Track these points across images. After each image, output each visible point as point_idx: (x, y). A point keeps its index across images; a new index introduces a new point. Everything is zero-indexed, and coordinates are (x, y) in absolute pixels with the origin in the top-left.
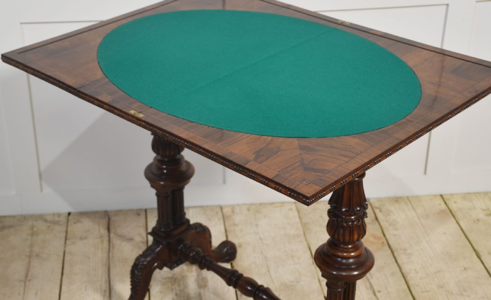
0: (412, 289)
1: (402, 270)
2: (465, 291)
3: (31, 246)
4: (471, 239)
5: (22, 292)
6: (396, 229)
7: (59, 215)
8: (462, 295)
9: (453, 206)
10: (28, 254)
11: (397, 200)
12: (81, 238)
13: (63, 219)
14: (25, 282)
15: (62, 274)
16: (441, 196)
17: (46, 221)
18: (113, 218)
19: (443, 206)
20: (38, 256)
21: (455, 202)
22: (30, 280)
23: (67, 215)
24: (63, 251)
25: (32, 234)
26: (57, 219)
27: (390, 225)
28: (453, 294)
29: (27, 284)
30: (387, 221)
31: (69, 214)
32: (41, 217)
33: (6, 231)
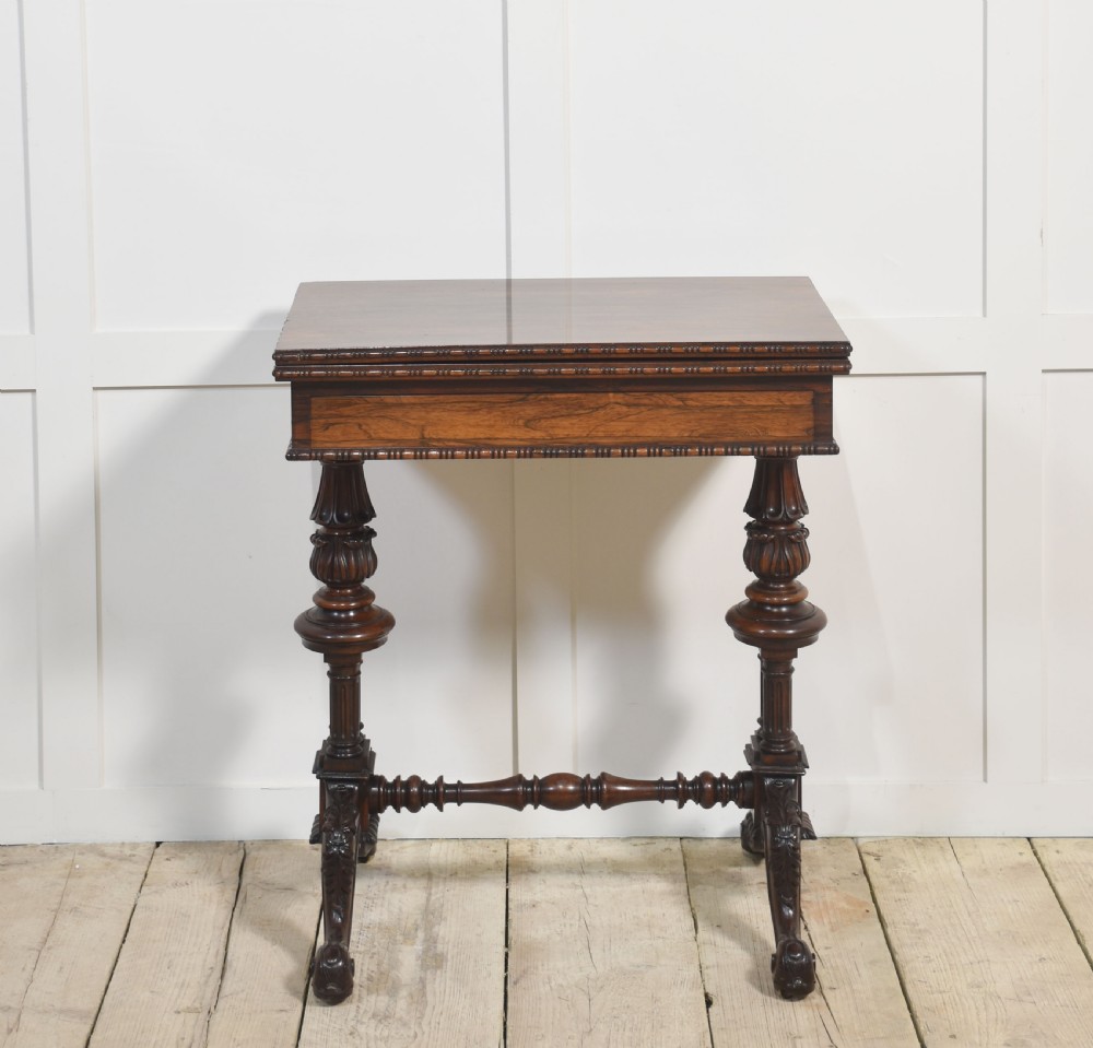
0: (909, 987)
1: (897, 957)
2: (1029, 994)
3: (63, 895)
4: (1071, 914)
5: (30, 966)
6: (905, 891)
7: (134, 846)
8: (1020, 1001)
9: (1049, 857)
10: (56, 906)
11: (921, 842)
12: (176, 885)
13: (143, 853)
14: (40, 952)
15: (124, 941)
16: (1029, 839)
17: (103, 855)
18: (252, 854)
19: (1029, 856)
20: (74, 910)
21: (1058, 852)
22: (49, 948)
23: (154, 845)
24: (132, 904)
25: (69, 876)
26: (127, 852)
27: (893, 882)
28: (999, 997)
29: (43, 953)
30: (888, 877)
31: (158, 844)
32: (95, 849)
33: (12, 870)
